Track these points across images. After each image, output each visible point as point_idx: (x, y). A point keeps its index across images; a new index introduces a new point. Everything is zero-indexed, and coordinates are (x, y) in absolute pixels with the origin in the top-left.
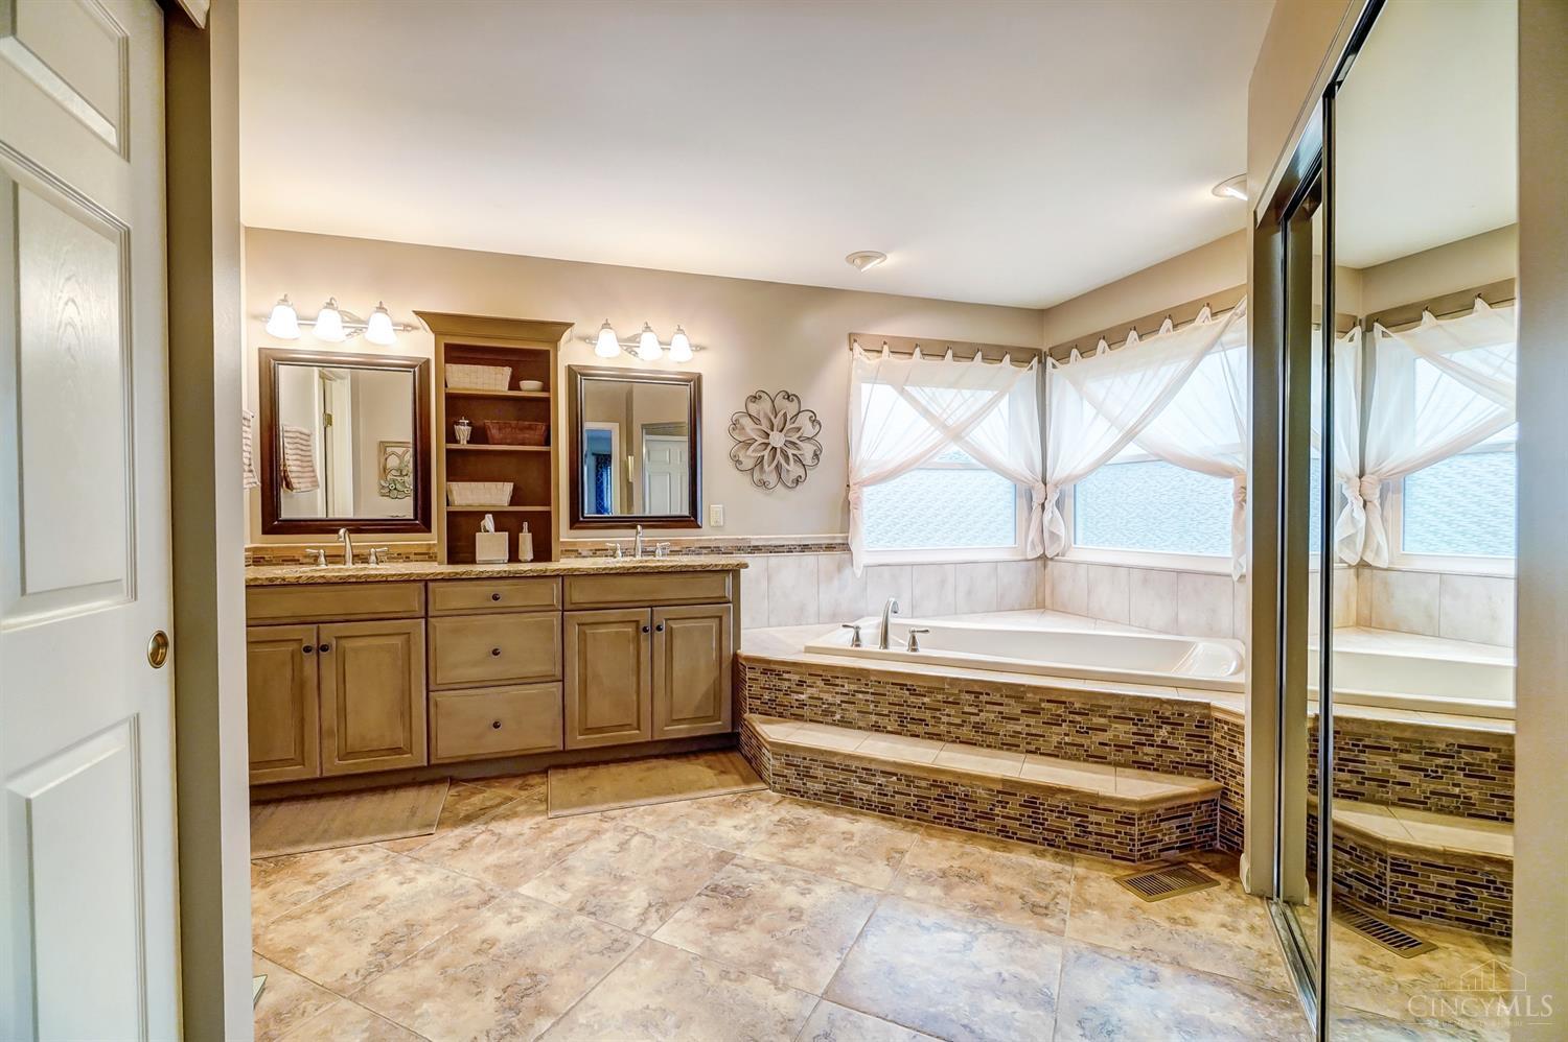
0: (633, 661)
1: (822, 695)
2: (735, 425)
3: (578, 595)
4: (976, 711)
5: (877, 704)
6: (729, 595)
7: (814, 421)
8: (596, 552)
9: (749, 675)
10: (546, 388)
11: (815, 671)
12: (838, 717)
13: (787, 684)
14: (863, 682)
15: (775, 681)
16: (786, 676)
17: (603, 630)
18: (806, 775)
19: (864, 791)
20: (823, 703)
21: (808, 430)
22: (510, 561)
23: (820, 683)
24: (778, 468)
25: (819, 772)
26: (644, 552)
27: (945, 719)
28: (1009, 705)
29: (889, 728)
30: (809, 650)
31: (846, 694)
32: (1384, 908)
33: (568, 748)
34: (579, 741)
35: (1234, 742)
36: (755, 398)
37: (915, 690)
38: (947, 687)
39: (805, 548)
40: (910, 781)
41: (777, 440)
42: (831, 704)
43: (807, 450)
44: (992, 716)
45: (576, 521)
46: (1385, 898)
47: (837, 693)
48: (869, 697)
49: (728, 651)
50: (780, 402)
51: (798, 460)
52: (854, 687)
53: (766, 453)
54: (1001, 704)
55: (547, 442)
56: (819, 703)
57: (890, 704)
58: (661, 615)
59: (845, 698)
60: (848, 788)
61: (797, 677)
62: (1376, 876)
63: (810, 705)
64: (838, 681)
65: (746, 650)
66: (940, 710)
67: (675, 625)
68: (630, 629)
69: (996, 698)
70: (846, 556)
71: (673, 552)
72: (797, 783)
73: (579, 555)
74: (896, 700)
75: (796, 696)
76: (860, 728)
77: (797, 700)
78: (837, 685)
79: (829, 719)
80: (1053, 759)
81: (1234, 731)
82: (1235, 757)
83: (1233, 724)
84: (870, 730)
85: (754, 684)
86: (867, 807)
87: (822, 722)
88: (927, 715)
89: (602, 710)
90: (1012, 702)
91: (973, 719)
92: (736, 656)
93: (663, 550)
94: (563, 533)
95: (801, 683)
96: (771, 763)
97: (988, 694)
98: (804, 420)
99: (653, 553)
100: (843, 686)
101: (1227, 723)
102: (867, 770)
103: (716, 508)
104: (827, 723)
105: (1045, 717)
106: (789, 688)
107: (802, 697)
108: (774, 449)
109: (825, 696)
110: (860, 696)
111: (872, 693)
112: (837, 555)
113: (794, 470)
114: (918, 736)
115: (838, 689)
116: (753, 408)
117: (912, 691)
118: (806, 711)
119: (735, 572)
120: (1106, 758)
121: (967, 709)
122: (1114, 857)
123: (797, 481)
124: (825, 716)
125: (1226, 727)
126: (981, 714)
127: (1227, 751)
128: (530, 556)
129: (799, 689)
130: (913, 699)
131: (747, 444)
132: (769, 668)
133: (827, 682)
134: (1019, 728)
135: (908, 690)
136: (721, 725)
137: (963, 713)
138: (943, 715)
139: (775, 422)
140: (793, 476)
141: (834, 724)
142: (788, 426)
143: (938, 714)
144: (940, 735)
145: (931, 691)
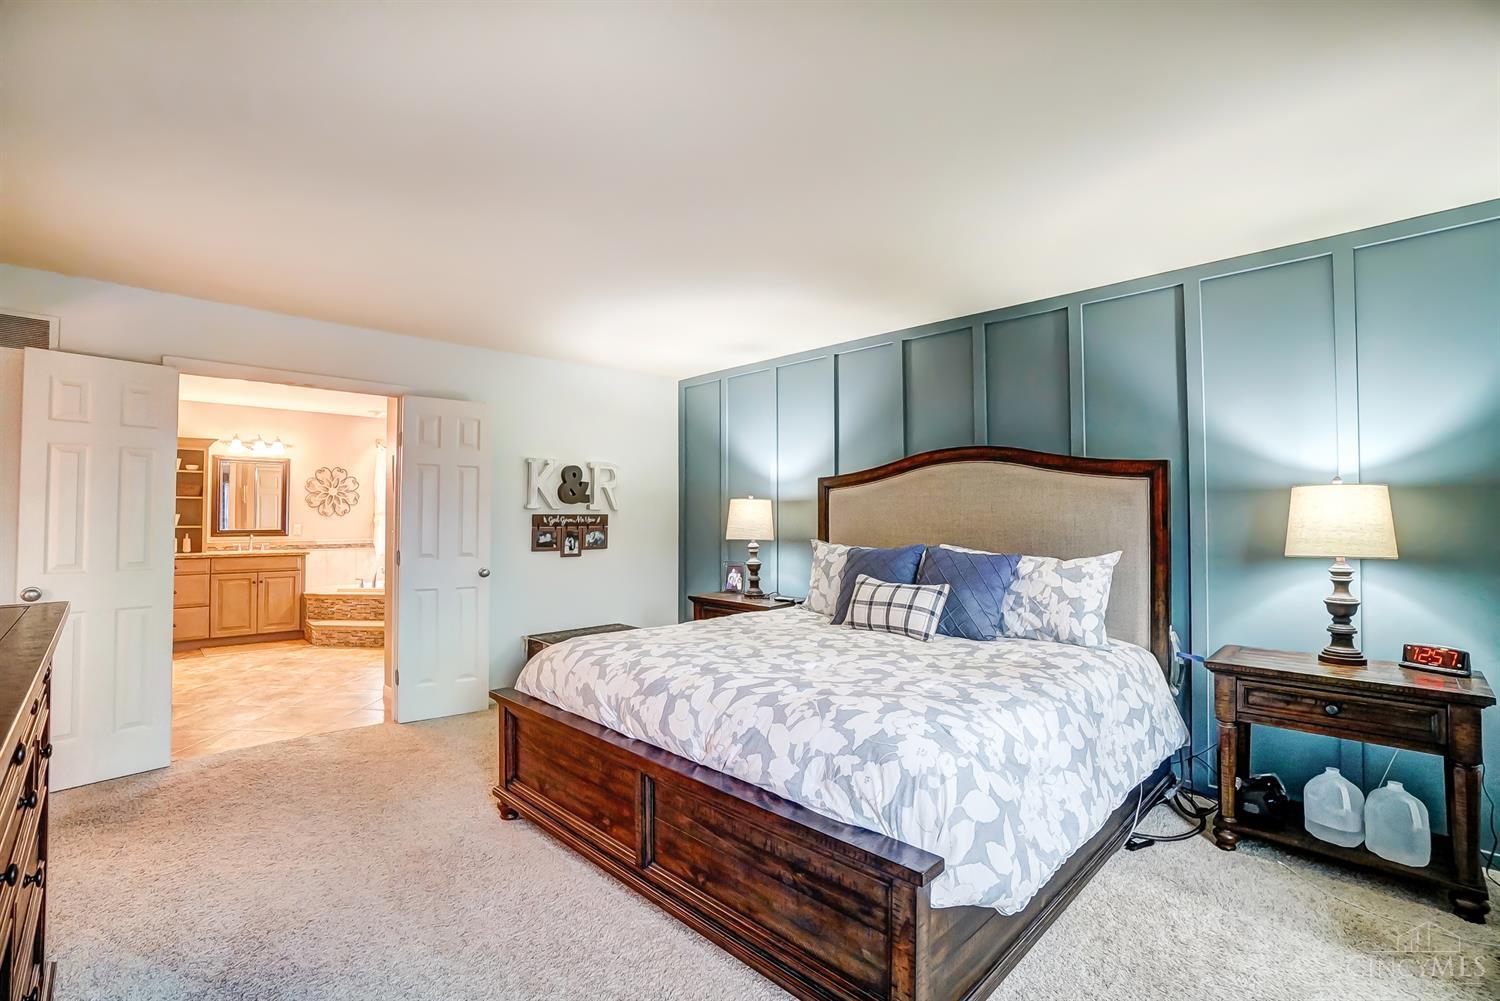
0: (247, 598)
1: (342, 607)
2: (309, 484)
3: (218, 567)
6: (299, 567)
7: (355, 481)
8: (225, 548)
9: (309, 602)
10: (201, 468)
11: (339, 598)
12: (347, 615)
13: (327, 604)
15: (321, 603)
16: (326, 601)
17: (231, 583)
18: (330, 637)
19: (353, 640)
20: (343, 610)
21: (351, 486)
22: (178, 552)
23: (342, 603)
24: (334, 506)
25: (335, 635)
26: (255, 548)
30: (339, 590)
31: (353, 606)
33: (213, 636)
34: (217, 634)
36: (321, 471)
39: (349, 546)
40: (372, 633)
41: (333, 492)
42: (346, 611)
43: (351, 497)
45: (215, 532)
47: (349, 606)
48: (363, 606)
49: (298, 592)
50: (335, 473)
51: (345, 502)
52: (356, 603)
53: (326, 498)
55: (201, 495)
56: (340, 610)
58: (262, 576)
59: (352, 608)
60: (347, 640)
61: (332, 601)
63: (337, 612)
64: (350, 601)
65: (308, 591)
67: (269, 580)
68: (246, 583)
70: (371, 550)
71: (272, 548)
72: (326, 642)
73: (216, 549)
74: (373, 607)
75: (331, 609)
76: (358, 620)
77: (331, 611)
85: (311, 605)
86: (355, 645)
87: (341, 618)
89: (231, 619)
92: (302, 595)
93: (265, 546)
94: (208, 538)
95: (333, 603)
96: (315, 634)
98: (349, 482)
99: (260, 549)
100: (351, 603)
102: (355, 632)
103: (297, 527)
104: (343, 618)
106: (328, 606)
107: (334, 609)
108: (331, 496)
109: (344, 608)
110: (359, 606)
112: (367, 549)
113: (343, 507)
115: (349, 604)
116: (320, 476)
118: (335, 616)
119: (303, 556)
123: (345, 512)
124: (344, 616)
128: (189, 550)
129: (332, 606)
131: (316, 493)
132: (318, 598)
133: (345, 602)
136: (295, 626)
139: (333, 483)
140: (343, 509)
141: (346, 618)
142: (340, 485)
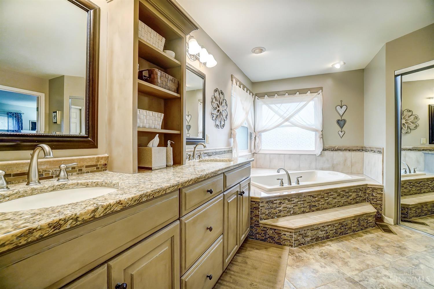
1: (288, 206)
4: (328, 199)
5: (303, 204)
9: (261, 205)
12: (292, 212)
13: (275, 205)
14: (300, 197)
15: (271, 205)
16: (275, 202)
20: (287, 209)
23: (287, 201)
27: (321, 203)
28: (334, 195)
29: (307, 211)
31: (295, 203)
32: (408, 218)
35: (374, 192)
37: (314, 196)
38: (322, 193)
40: (333, 226)
42: (290, 208)
44: (331, 199)
46: (408, 216)
47: (292, 204)
48: (302, 202)
52: (297, 200)
54: (333, 195)
56: (286, 209)
57: (307, 203)
59: (295, 205)
60: (318, 235)
61: (279, 201)
62: (406, 212)
63: (283, 211)
64: (292, 199)
66: (320, 201)
69: (332, 193)
72: (302, 241)
74: (309, 201)
75: (278, 209)
76: (298, 214)
77: (278, 210)
78: (292, 201)
79: (289, 214)
80: (342, 207)
81: (373, 189)
82: (374, 195)
83: (373, 188)
84: (301, 213)
85: (263, 209)
86: (323, 239)
87: (287, 216)
88: (316, 204)
90: (335, 193)
91: (327, 201)
95: (280, 203)
96: (293, 237)
97: (330, 193)
100: (294, 201)
101: (371, 188)
102: (323, 226)
104: (288, 216)
105: (341, 196)
106: (276, 206)
107: (280, 208)
110: (299, 203)
111: (303, 201)
114: (314, 211)
115: (292, 202)
117: (314, 197)
118: (282, 213)
120: (351, 203)
121: (326, 199)
122: (372, 227)
125: (371, 189)
126: (329, 199)
127: (371, 194)
129: (279, 206)
130: (313, 199)
132: (269, 200)
133: (289, 201)
134: (336, 201)
135: (312, 197)
137: (325, 200)
138: (320, 202)
141: (291, 215)
143: (319, 202)
144: (319, 209)
145: (318, 195)
